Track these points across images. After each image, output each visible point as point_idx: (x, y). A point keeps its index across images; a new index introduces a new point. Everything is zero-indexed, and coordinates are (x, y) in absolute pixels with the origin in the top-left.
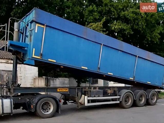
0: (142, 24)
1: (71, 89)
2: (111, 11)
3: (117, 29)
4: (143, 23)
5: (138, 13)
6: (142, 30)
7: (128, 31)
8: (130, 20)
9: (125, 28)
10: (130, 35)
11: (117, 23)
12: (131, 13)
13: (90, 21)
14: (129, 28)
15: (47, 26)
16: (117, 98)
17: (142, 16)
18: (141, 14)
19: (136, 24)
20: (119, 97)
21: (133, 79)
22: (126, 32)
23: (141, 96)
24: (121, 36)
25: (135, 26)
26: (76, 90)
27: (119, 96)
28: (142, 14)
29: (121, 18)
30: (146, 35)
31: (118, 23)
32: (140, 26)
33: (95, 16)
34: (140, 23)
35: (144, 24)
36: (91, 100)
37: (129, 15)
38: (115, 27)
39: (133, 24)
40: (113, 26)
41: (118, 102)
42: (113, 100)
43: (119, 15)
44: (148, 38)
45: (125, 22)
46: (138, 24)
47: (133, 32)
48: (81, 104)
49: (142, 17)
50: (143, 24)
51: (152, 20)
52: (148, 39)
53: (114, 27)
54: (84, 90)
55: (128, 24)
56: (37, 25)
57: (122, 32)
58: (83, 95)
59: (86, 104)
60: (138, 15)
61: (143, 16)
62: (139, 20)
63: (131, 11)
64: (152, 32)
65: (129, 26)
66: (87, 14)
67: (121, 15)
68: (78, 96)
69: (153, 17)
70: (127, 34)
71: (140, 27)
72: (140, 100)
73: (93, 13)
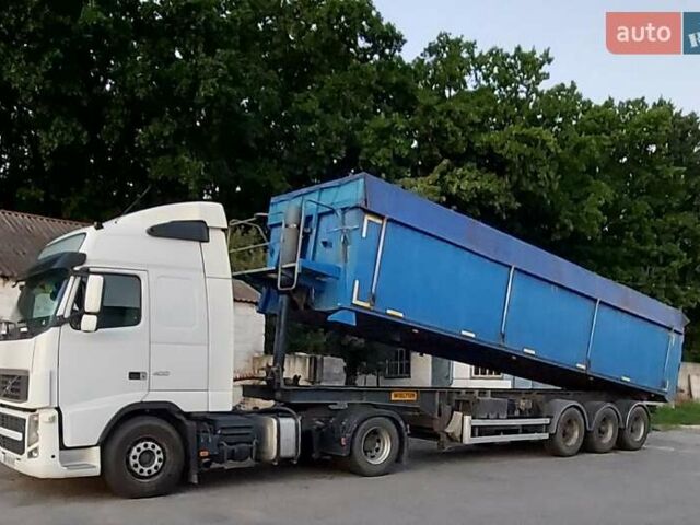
0: (549, 177)
1: (425, 394)
2: (446, 129)
3: (466, 191)
4: (552, 175)
5: (536, 141)
6: (548, 197)
7: (502, 201)
8: (508, 162)
9: (492, 189)
10: (510, 212)
11: (466, 171)
12: (513, 138)
13: (380, 165)
14: (506, 189)
15: (389, 220)
16: (542, 425)
17: (549, 150)
18: (544, 142)
19: (529, 175)
20: (548, 421)
21: (583, 367)
22: (496, 204)
23: (604, 421)
24: (479, 214)
25: (524, 182)
26: (434, 397)
27: (547, 417)
28: (548, 144)
29: (475, 153)
30: (559, 214)
31: (469, 170)
32: (542, 183)
33: (396, 149)
34: (542, 175)
35: (556, 176)
36: (479, 427)
37: (507, 146)
38: (459, 187)
39: (519, 176)
40: (452, 183)
41: (545, 436)
42: (526, 429)
43: (470, 144)
44: (566, 221)
45: (490, 169)
46: (535, 177)
47: (519, 205)
48: (451, 438)
49: (549, 153)
50: (552, 177)
51: (576, 161)
52: (564, 227)
53: (455, 187)
54: (455, 397)
55: (501, 173)
56: (368, 218)
57: (484, 203)
58: (455, 413)
59: (468, 439)
60: (536, 146)
61: (553, 150)
62: (539, 163)
63: (514, 133)
64: (576, 201)
65: (505, 182)
66: (370, 141)
67: (477, 145)
68: (440, 415)
69: (582, 151)
70: (498, 208)
71: (541, 187)
72: (602, 433)
73: (392, 138)
